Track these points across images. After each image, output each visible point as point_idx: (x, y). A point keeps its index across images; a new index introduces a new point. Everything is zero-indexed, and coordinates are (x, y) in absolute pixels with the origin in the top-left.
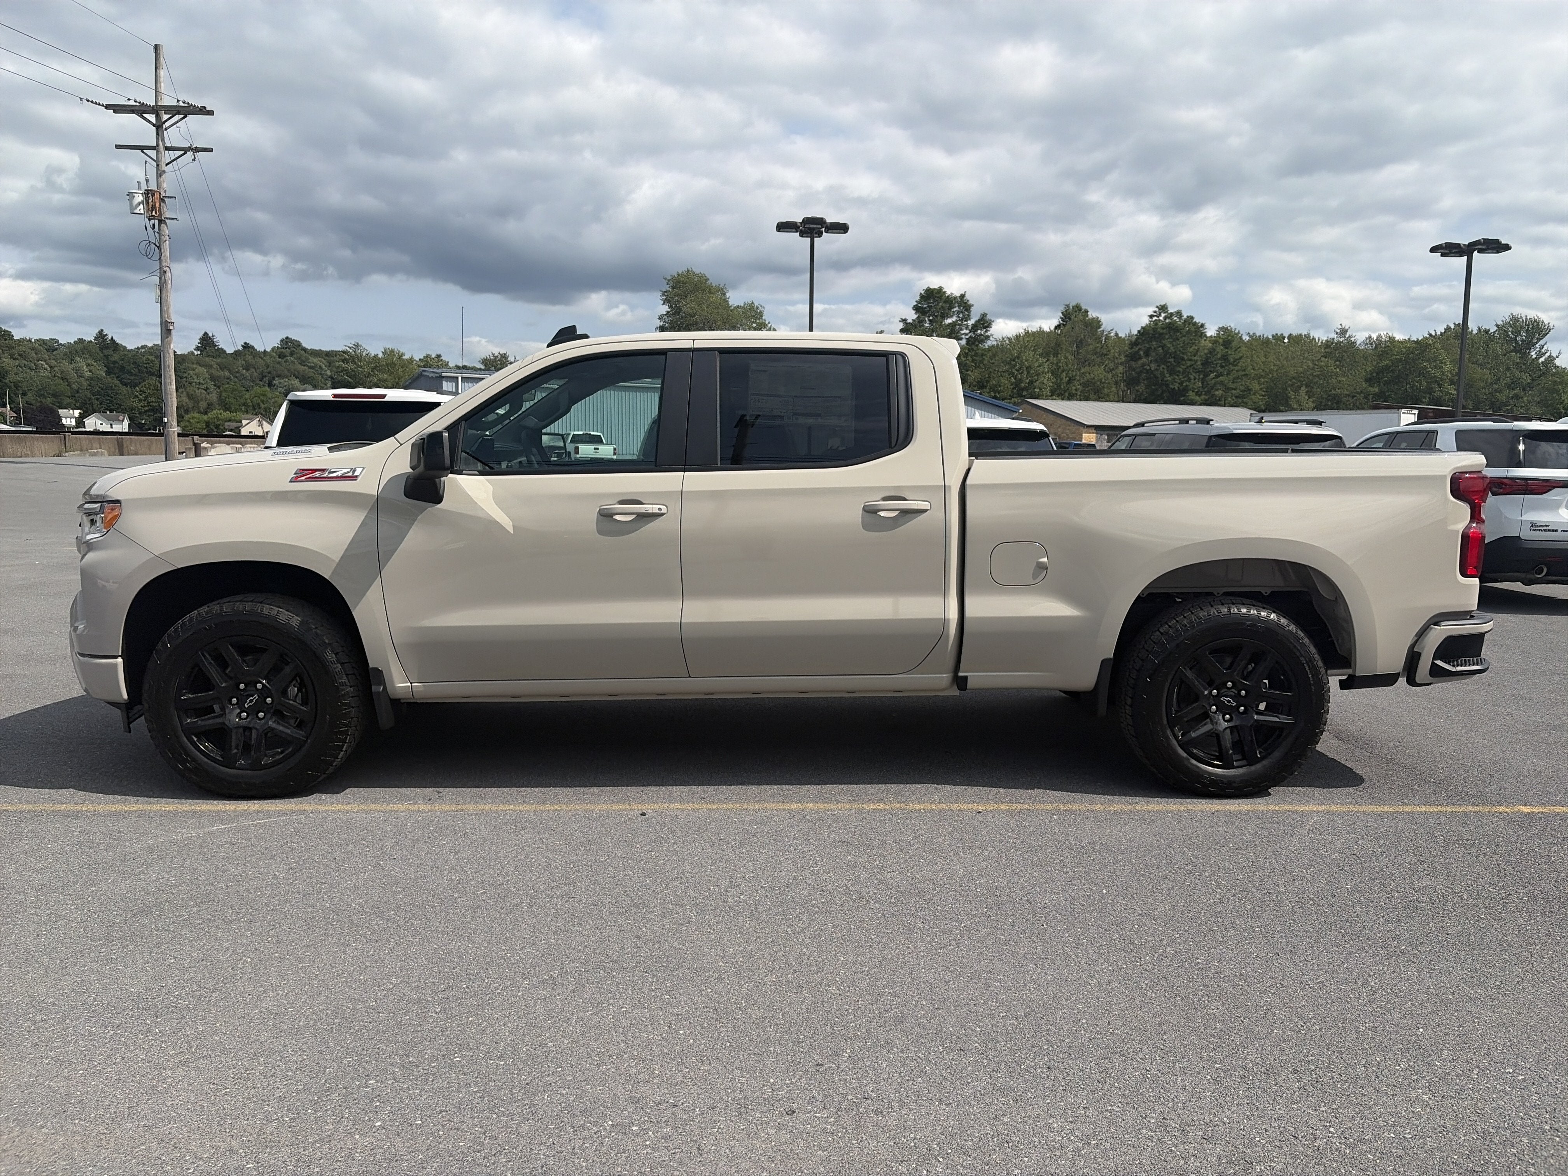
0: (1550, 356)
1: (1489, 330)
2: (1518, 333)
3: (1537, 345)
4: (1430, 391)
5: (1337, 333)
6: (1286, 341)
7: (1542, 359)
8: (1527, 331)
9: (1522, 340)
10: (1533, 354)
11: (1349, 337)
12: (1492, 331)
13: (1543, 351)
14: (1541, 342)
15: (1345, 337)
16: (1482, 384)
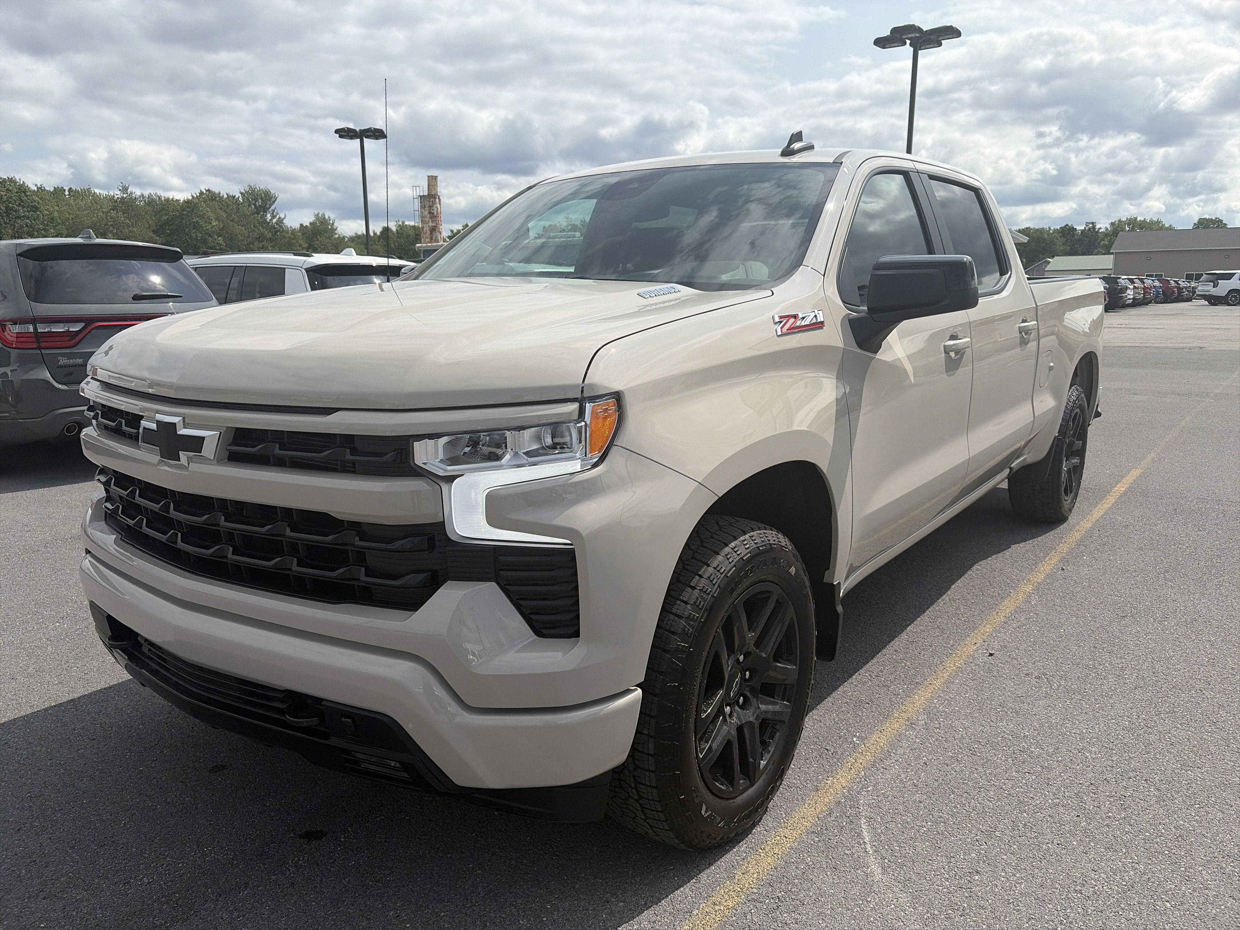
0: (279, 218)
1: (235, 196)
2: (256, 200)
3: (270, 209)
4: (205, 241)
5: (120, 190)
6: (67, 193)
7: (274, 220)
8: (262, 198)
9: (259, 205)
10: (269, 217)
11: (130, 193)
12: (237, 197)
13: (274, 213)
14: (273, 207)
15: (127, 193)
16: (241, 238)
